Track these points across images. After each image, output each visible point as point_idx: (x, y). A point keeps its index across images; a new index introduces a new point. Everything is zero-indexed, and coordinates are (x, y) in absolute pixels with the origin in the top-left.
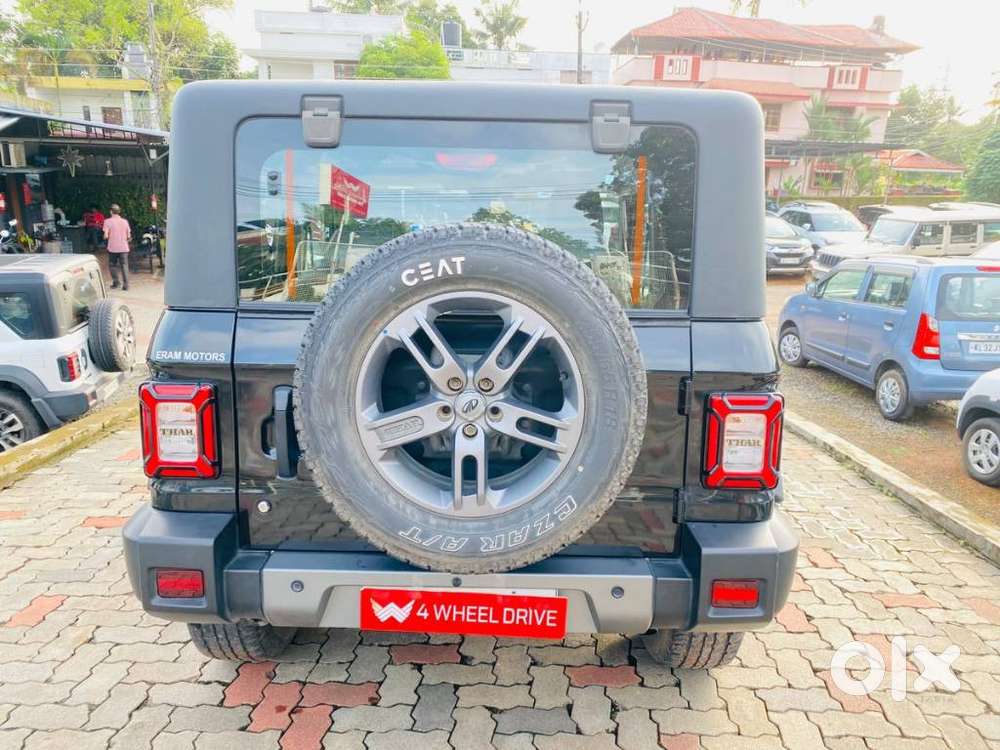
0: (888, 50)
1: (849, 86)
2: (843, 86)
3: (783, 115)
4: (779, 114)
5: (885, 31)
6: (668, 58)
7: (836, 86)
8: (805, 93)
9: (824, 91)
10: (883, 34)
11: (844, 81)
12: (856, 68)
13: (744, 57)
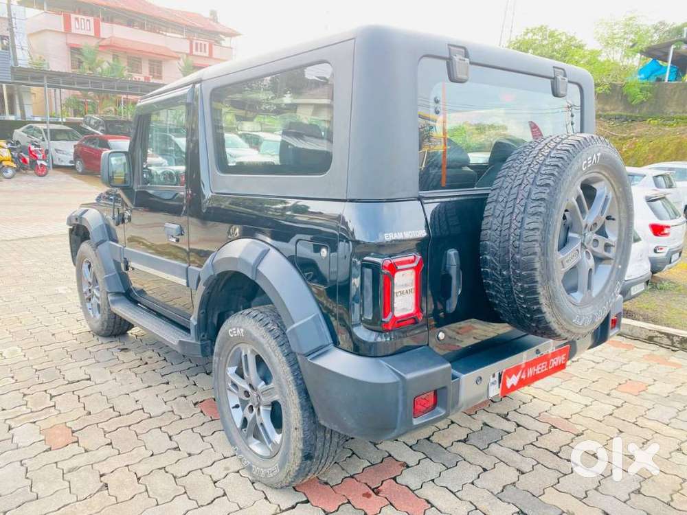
0: (222, 33)
1: (203, 54)
2: (199, 53)
3: (163, 68)
4: (161, 66)
5: (219, 21)
6: (73, 16)
7: (195, 53)
8: (175, 55)
9: (187, 55)
10: (217, 22)
11: (199, 50)
12: (206, 43)
13: (130, 24)
